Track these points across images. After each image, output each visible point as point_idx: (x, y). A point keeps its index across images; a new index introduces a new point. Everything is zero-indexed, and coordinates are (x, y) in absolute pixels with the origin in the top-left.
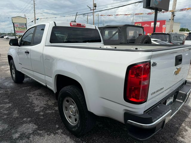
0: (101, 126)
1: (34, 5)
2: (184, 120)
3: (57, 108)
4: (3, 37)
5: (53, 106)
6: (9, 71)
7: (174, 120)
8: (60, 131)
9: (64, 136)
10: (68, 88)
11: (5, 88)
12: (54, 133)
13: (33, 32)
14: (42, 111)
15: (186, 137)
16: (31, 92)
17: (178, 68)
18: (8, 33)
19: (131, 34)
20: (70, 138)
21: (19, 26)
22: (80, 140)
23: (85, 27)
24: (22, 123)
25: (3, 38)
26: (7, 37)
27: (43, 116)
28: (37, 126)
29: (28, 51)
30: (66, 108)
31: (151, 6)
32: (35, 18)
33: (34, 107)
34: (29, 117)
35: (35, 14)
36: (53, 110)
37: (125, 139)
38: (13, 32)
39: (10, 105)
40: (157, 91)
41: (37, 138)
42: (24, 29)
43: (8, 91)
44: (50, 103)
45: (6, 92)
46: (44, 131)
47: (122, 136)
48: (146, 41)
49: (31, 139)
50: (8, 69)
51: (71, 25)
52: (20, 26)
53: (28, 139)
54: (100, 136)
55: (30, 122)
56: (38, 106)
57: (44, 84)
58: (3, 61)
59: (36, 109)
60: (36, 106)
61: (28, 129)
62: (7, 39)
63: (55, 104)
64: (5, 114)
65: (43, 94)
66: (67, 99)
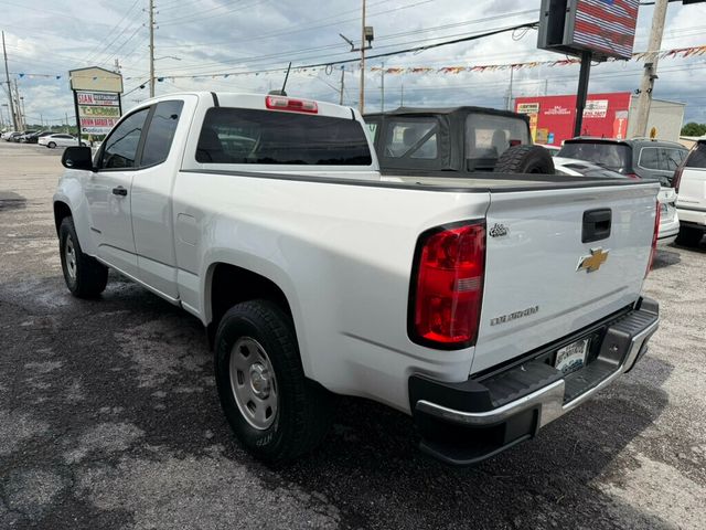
0: (353, 437)
1: (152, 28)
2: (637, 435)
3: (211, 381)
4: (34, 140)
5: (200, 373)
6: (57, 259)
7: (603, 432)
8: (215, 449)
9: (229, 464)
10: (245, 306)
11: (42, 312)
12: (196, 454)
13: (141, 126)
14: (163, 387)
15: (630, 483)
16: (128, 327)
17: (594, 250)
18: (53, 127)
19: (483, 139)
20: (249, 469)
21: (94, 102)
22: (278, 476)
23: (316, 112)
24: (96, 421)
25: (36, 142)
26: (48, 139)
27: (165, 400)
28: (143, 432)
29: (125, 188)
30: (240, 373)
31: (564, 43)
32: (152, 73)
33: (136, 373)
34: (118, 405)
35: (153, 59)
36: (200, 385)
37: (427, 481)
38: (73, 123)
39: (58, 364)
40: (514, 316)
41: (141, 464)
42: (112, 112)
43: (50, 322)
44: (190, 364)
45: (44, 323)
46: (164, 447)
47: (416, 472)
48: (534, 165)
49: (122, 466)
50: (51, 250)
51: (268, 106)
52: (100, 103)
53: (114, 466)
54: (346, 470)
55: (121, 418)
56: (148, 371)
57: (173, 299)
58: (36, 223)
59: (143, 382)
60: (142, 371)
61: (112, 439)
62: (49, 146)
63: (205, 366)
64: (42, 392)
65: (169, 335)
66: (242, 343)
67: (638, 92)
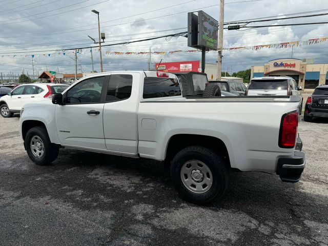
8: (184, 205)
23: (168, 77)
29: (97, 111)
30: (185, 175)
31: (198, 45)
44: (135, 181)
51: (158, 75)
57: (133, 154)
67: (217, 62)
